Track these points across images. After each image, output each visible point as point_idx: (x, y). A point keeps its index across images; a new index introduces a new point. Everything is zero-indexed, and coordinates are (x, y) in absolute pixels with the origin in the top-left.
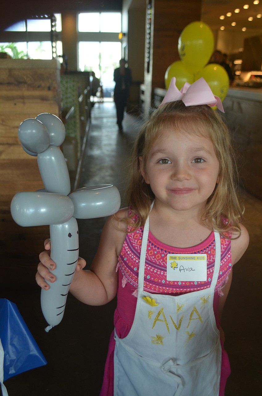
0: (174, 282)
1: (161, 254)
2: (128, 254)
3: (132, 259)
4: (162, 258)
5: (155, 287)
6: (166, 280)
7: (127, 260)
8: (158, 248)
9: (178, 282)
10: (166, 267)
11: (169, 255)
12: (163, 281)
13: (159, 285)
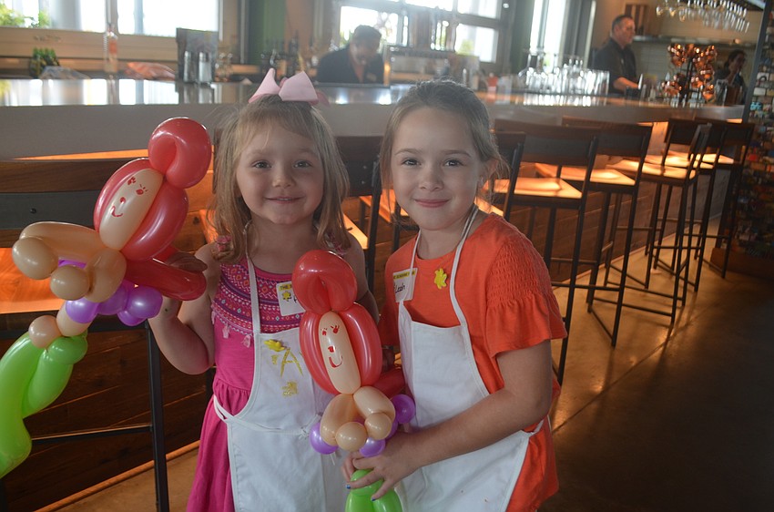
0: (290, 316)
1: (267, 286)
2: (241, 303)
3: (233, 299)
4: (270, 290)
5: (269, 327)
6: (280, 316)
7: (226, 302)
8: (263, 280)
9: (295, 315)
10: (277, 301)
11: (279, 286)
12: (278, 318)
13: (273, 324)
